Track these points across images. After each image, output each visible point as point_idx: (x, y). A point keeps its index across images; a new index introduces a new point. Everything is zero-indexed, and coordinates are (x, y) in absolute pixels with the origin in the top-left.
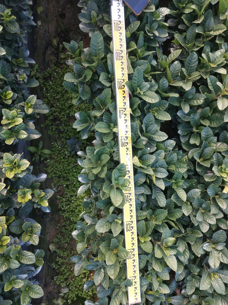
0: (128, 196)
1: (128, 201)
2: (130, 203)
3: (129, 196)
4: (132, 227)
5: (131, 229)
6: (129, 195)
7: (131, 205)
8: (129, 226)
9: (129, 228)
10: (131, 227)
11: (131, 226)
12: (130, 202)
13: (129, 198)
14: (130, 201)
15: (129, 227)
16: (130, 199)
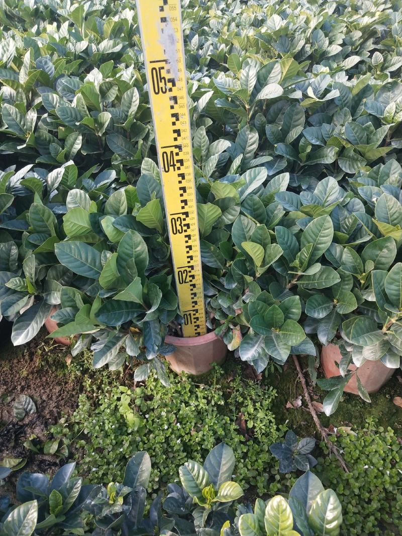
0: (172, 152)
1: (174, 165)
2: (180, 172)
3: (177, 154)
4: (188, 226)
5: (185, 228)
6: (177, 150)
7: (182, 176)
8: (178, 223)
9: (179, 228)
10: (185, 225)
11: (184, 223)
12: (179, 168)
13: (176, 158)
14: (178, 165)
15: (180, 225)
16: (178, 161)
